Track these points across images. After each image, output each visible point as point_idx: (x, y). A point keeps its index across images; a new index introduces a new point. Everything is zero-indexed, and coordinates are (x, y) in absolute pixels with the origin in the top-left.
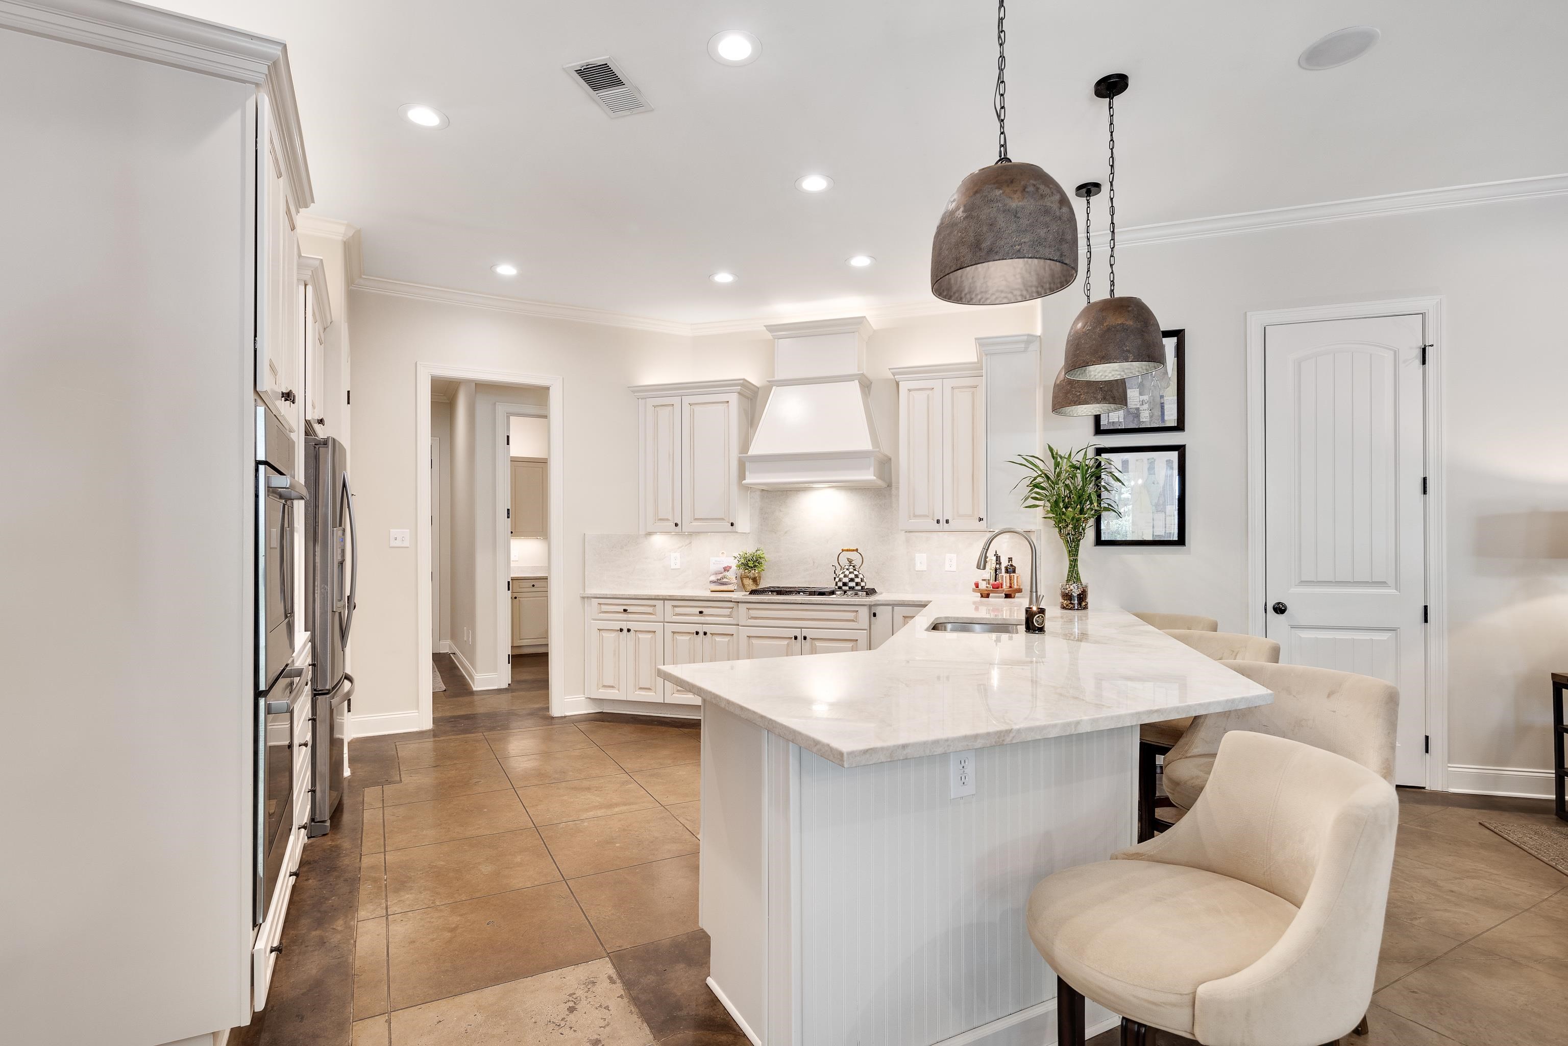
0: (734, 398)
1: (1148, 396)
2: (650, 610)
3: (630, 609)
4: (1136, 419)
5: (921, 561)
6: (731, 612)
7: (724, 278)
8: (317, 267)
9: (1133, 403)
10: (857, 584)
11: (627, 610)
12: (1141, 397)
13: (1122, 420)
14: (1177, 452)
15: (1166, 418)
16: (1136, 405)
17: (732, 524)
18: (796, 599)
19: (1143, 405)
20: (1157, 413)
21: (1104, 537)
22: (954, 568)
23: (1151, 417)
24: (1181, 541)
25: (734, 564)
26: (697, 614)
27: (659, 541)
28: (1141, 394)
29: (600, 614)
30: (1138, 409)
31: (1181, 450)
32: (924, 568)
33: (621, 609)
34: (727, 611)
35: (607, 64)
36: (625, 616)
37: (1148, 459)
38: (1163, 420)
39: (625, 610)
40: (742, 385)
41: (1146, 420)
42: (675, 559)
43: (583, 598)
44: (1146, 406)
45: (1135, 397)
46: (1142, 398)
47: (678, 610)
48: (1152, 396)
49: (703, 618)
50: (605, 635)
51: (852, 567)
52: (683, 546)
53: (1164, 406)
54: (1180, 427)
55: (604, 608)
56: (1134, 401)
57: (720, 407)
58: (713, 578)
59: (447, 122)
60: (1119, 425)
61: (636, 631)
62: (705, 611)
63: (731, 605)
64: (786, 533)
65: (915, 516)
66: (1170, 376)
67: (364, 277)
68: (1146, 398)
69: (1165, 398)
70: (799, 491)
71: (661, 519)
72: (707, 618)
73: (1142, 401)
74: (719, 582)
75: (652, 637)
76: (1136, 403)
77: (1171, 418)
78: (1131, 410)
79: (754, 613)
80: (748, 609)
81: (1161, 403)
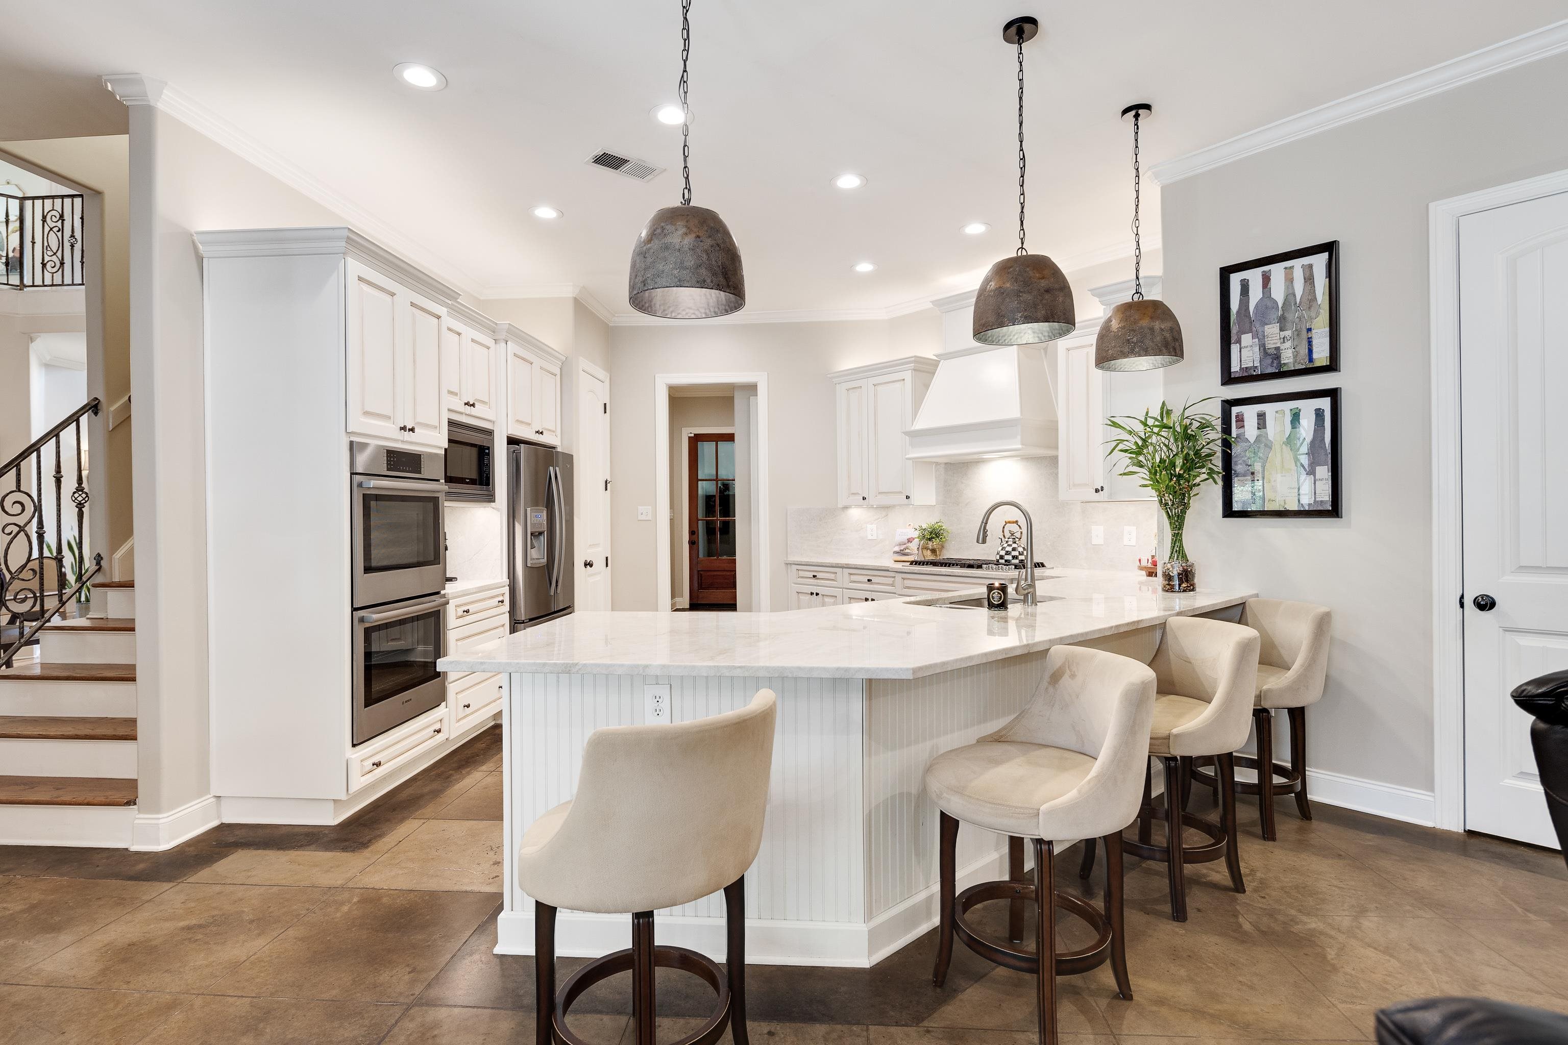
0: (908, 375)
1: (1291, 331)
2: (832, 576)
3: (819, 575)
4: (1275, 361)
5: (1098, 534)
6: (893, 581)
7: (865, 267)
8: (508, 328)
9: (1272, 342)
10: (1014, 557)
11: (816, 576)
12: (1281, 333)
13: (1257, 364)
14: (1330, 398)
15: (1315, 356)
16: (1276, 343)
17: (908, 497)
18: (941, 571)
19: (1284, 342)
20: (1304, 351)
21: (1236, 507)
22: (1133, 542)
23: (1295, 357)
24: (1334, 510)
25: (916, 534)
26: (865, 582)
27: (856, 514)
28: (1281, 330)
29: (799, 579)
30: (1278, 349)
31: (1333, 394)
32: (1101, 542)
33: (811, 575)
34: (890, 581)
35: (605, 153)
36: (813, 581)
37: (1291, 410)
38: (1311, 360)
39: (814, 576)
40: (914, 362)
41: (1289, 361)
42: (872, 530)
43: (787, 564)
44: (1288, 344)
45: (1274, 334)
46: (1283, 334)
47: (853, 578)
48: (1296, 330)
49: (872, 586)
50: (802, 597)
51: (1011, 539)
52: (879, 518)
53: (1311, 342)
54: (1333, 366)
55: (802, 574)
56: (1273, 338)
57: (898, 385)
58: (897, 549)
59: (562, 214)
60: (1255, 371)
61: (823, 595)
62: (874, 580)
63: (892, 574)
64: (966, 505)
65: (1074, 485)
66: (1319, 302)
67: (616, 315)
68: (1288, 333)
69: (1313, 331)
70: (978, 462)
71: (853, 493)
72: (875, 586)
73: (1284, 338)
74: (902, 553)
75: (834, 601)
76: (1275, 341)
77: (1321, 355)
78: (1269, 351)
79: (908, 583)
80: (904, 579)
81: (1308, 338)
